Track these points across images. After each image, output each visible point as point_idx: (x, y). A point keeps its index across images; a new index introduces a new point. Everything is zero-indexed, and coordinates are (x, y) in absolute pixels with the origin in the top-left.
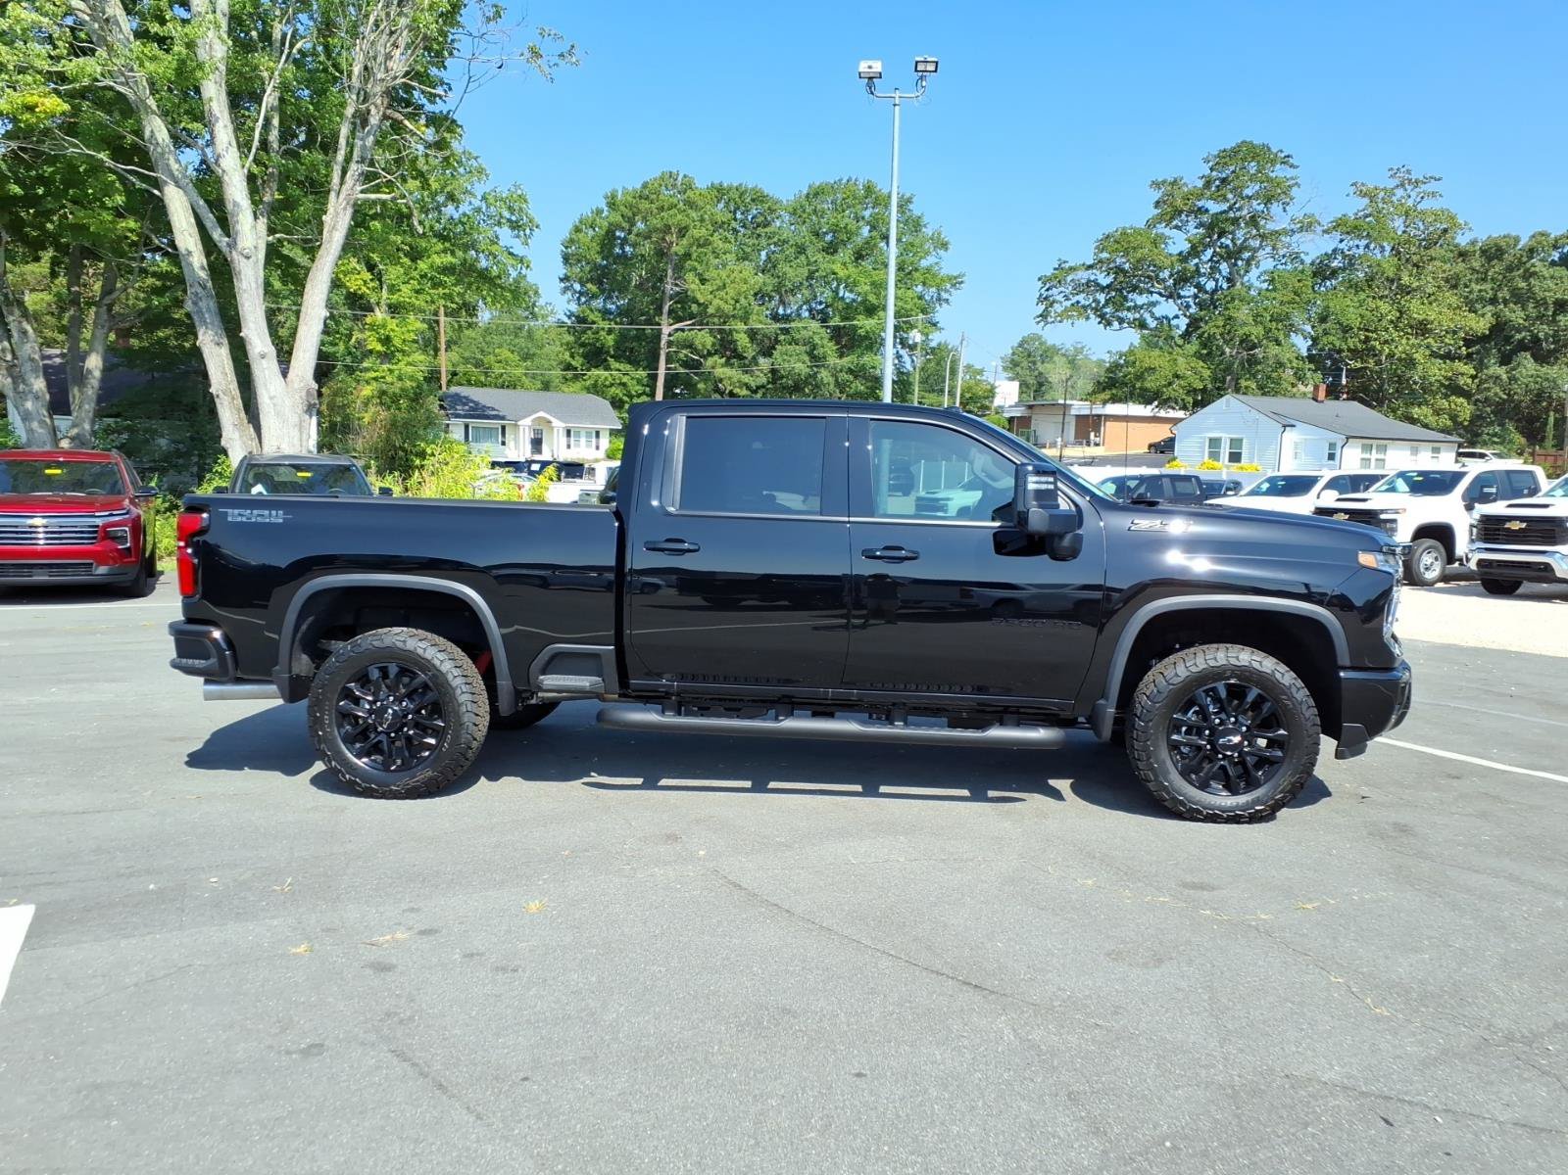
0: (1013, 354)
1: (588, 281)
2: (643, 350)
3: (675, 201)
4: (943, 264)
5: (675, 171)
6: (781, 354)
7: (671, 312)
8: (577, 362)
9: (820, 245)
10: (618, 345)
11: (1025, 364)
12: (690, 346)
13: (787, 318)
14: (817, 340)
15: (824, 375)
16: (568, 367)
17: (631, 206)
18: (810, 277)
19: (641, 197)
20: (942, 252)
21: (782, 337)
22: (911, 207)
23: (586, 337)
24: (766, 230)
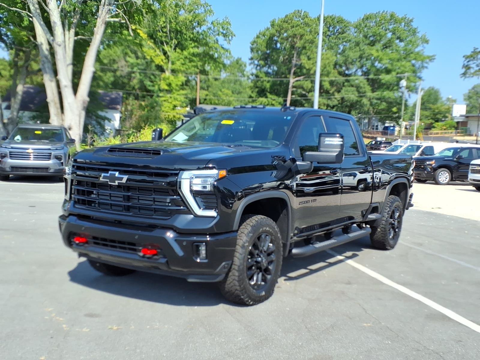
0: (469, 93)
1: (260, 60)
2: (282, 89)
3: (299, 23)
4: (425, 50)
5: (300, 10)
6: (345, 91)
7: (295, 73)
8: (254, 95)
9: (368, 42)
10: (271, 87)
11: (475, 97)
12: (302, 88)
13: (347, 75)
14: (362, 85)
15: (365, 101)
16: (251, 97)
17: (280, 26)
18: (361, 57)
19: (284, 22)
20: (425, 45)
21: (346, 84)
22: (412, 24)
23: (259, 84)
24: (343, 35)
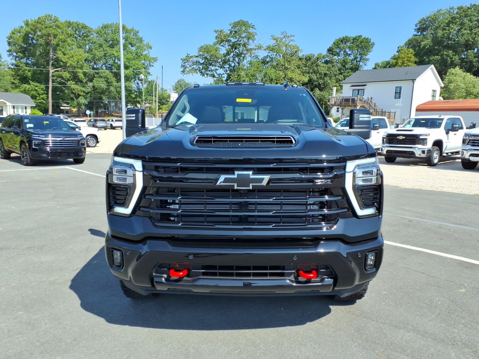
0: (176, 85)
1: (19, 52)
2: (42, 77)
3: (52, 25)
4: (150, 54)
5: (51, 14)
6: (96, 81)
7: (53, 65)
8: (16, 82)
9: (108, 45)
10: (33, 75)
11: (180, 88)
12: (62, 77)
13: (97, 69)
14: (108, 76)
15: (112, 89)
16: (13, 83)
17: (34, 25)
18: (105, 56)
19: (38, 23)
20: (150, 50)
21: (96, 75)
22: (138, 34)
23: (20, 72)
24: (88, 38)
